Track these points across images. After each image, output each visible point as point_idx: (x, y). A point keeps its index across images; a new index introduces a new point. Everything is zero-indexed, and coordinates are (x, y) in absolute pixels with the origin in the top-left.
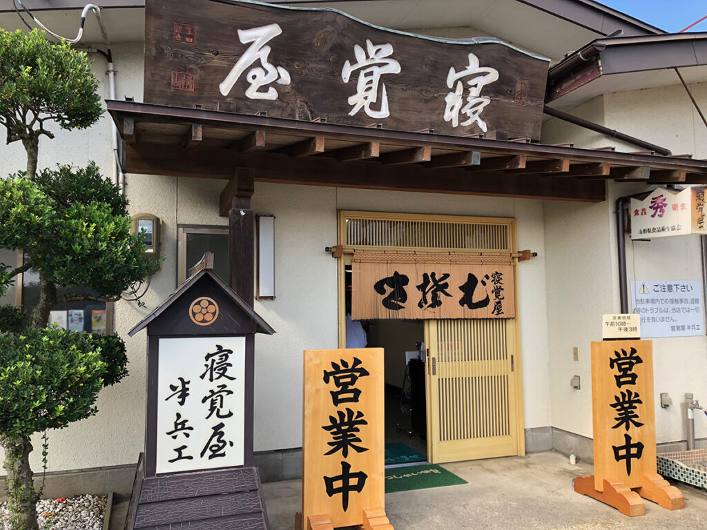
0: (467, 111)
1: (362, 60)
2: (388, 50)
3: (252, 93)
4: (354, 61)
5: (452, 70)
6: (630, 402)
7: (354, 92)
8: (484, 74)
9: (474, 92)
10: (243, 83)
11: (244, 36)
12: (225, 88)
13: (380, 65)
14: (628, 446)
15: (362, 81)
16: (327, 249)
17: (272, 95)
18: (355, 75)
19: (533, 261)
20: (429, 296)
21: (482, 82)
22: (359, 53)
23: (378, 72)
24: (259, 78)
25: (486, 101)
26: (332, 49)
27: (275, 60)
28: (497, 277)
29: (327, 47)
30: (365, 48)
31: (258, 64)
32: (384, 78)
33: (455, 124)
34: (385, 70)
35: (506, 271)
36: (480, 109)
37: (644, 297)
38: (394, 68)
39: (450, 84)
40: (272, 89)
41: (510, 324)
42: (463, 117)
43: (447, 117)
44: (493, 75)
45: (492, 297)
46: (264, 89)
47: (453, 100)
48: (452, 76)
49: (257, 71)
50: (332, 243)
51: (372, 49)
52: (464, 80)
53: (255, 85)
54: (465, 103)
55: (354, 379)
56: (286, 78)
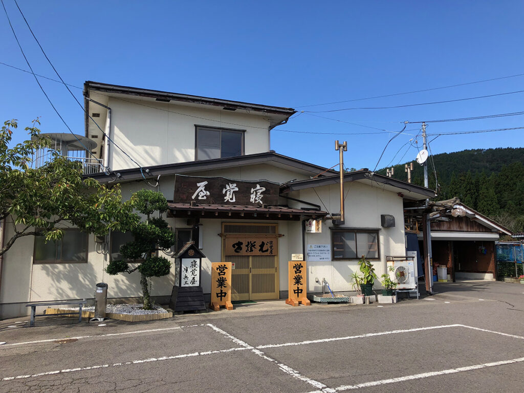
0: (257, 199)
1: (228, 188)
2: (235, 185)
3: (200, 198)
4: (226, 188)
5: (252, 189)
6: (299, 278)
7: (226, 196)
8: (261, 189)
9: (258, 194)
10: (198, 196)
11: (198, 185)
12: (193, 197)
13: (233, 189)
14: (298, 290)
15: (228, 193)
16: (218, 235)
17: (205, 198)
18: (226, 192)
19: (282, 237)
20: (249, 249)
21: (261, 191)
22: (227, 186)
23: (232, 191)
24: (202, 194)
25: (262, 196)
26: (220, 186)
27: (205, 190)
28: (271, 242)
29: (219, 186)
30: (229, 185)
31: (202, 191)
32: (234, 192)
33: (253, 202)
34: (234, 190)
35: (274, 241)
36: (260, 198)
37: (311, 249)
38: (237, 189)
39: (252, 192)
40: (205, 197)
41: (276, 258)
42: (255, 200)
43: (251, 201)
44: (264, 189)
45: (269, 248)
46: (203, 197)
47: (253, 196)
48: (252, 190)
49: (201, 193)
50: (220, 232)
51: (231, 185)
52: (256, 191)
53: (201, 196)
54: (256, 197)
55: (224, 269)
56: (208, 193)
